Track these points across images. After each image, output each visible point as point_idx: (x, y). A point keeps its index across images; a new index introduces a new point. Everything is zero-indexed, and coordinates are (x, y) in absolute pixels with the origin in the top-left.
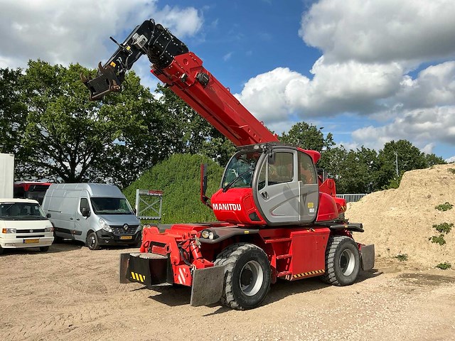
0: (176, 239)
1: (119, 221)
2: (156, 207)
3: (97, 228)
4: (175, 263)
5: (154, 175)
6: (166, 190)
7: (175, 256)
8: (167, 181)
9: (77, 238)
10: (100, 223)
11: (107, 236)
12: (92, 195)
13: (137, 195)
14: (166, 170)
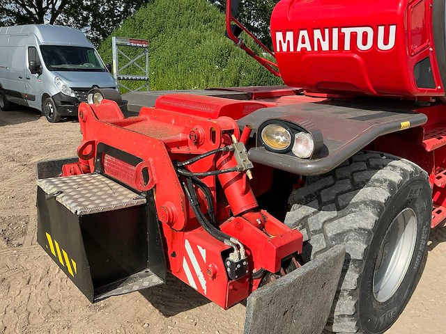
0: (168, 145)
1: (85, 80)
2: (142, 62)
3: (53, 92)
4: (171, 224)
5: (137, 23)
6: (154, 43)
7: (171, 204)
8: (154, 30)
9: (31, 104)
10: (58, 84)
11: (69, 103)
12: (42, 42)
13: (114, 44)
14: (153, 16)
